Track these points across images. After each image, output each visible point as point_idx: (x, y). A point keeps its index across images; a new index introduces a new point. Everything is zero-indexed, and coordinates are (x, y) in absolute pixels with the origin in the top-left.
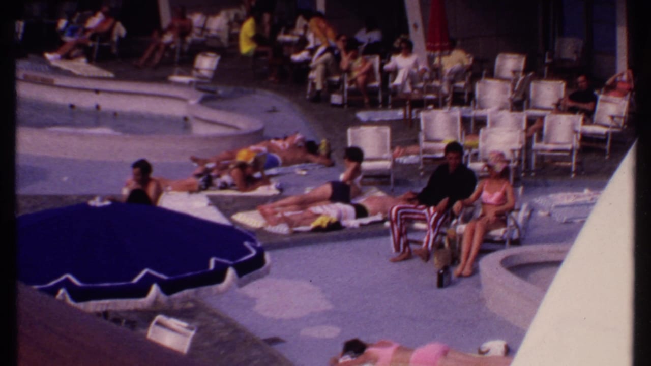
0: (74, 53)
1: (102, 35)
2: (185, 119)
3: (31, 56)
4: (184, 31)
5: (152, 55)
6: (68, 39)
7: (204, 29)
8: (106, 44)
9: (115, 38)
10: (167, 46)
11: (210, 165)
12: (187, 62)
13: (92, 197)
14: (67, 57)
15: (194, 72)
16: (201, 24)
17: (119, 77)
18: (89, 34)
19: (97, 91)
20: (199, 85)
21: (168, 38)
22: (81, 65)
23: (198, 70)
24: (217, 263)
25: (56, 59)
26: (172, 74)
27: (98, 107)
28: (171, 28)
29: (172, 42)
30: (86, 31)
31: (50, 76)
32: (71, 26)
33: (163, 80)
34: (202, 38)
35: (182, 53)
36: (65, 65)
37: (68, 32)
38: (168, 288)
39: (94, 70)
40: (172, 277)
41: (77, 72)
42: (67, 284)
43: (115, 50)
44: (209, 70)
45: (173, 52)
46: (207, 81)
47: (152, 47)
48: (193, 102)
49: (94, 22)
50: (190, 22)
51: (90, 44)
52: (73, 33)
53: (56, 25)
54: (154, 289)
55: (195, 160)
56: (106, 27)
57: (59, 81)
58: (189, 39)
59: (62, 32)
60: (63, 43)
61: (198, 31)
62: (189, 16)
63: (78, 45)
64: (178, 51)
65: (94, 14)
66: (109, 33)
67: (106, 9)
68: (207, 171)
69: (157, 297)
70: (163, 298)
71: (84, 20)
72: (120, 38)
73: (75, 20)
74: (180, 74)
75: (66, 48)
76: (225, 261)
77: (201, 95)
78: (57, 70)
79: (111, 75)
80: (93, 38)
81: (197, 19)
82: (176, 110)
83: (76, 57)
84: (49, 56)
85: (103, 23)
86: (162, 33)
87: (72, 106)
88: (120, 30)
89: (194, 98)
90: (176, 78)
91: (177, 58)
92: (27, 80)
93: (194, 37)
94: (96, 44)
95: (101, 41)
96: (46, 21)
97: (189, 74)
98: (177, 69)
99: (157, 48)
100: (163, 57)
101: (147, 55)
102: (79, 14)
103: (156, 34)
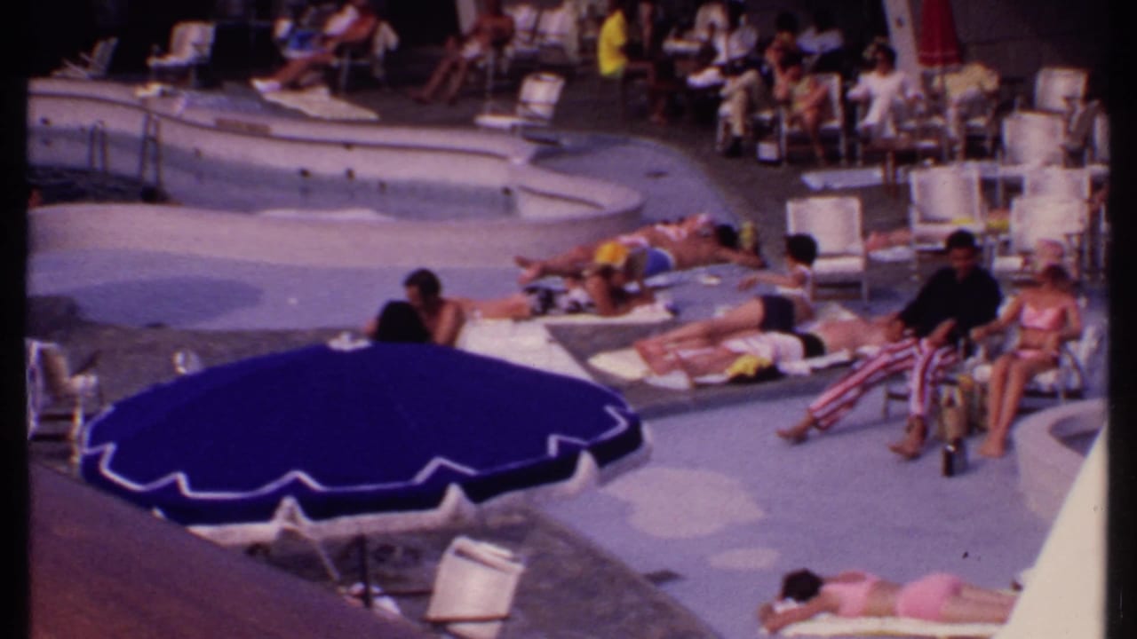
0: (305, 79)
1: (356, 47)
2: (507, 191)
3: (229, 85)
4: (501, 38)
5: (446, 79)
6: (293, 54)
7: (534, 32)
8: (363, 62)
9: (379, 51)
10: (472, 65)
12: (507, 91)
13: (336, 333)
14: (294, 86)
15: (520, 109)
16: (530, 24)
17: (389, 119)
18: (331, 46)
19: (348, 145)
20: (527, 132)
21: (472, 50)
22: (318, 101)
23: (526, 104)
24: (561, 445)
25: (273, 90)
26: (480, 111)
27: (350, 174)
28: (477, 31)
29: (479, 57)
30: (326, 39)
31: (259, 120)
32: (300, 32)
33: (466, 123)
34: (534, 48)
35: (498, 75)
36: (289, 100)
37: (293, 42)
38: (477, 491)
39: (342, 108)
40: (487, 472)
41: (313, 112)
42: (297, 489)
43: (379, 72)
44: (547, 104)
45: (482, 73)
46: (541, 124)
47: (444, 67)
48: (518, 161)
49: (341, 23)
50: (511, 22)
51: (335, 62)
52: (303, 42)
53: (270, 31)
54: (454, 494)
55: (524, 263)
56: (363, 31)
57: (280, 127)
58: (509, 51)
59: (284, 42)
60: (284, 62)
61: (526, 37)
62: (508, 11)
63: (313, 66)
64: (490, 72)
65: (340, 9)
66: (367, 45)
69: (458, 509)
70: (470, 508)
71: (322, 20)
72: (388, 52)
73: (305, 21)
74: (495, 112)
75: (289, 73)
76: (575, 441)
77: (530, 148)
78: (277, 110)
79: (371, 116)
80: (339, 52)
81: (522, 16)
82: (487, 175)
83: (311, 85)
84: (259, 84)
85: (356, 24)
86: (462, 40)
87: (304, 173)
88: (387, 37)
89: (520, 153)
90: (488, 120)
91: (490, 84)
92: (221, 127)
93: (518, 46)
94: (345, 62)
95: (354, 56)
96: (253, 22)
97: (511, 112)
98: (490, 104)
99: (454, 67)
100: (465, 82)
101: (436, 79)
102: (312, 10)
103: (451, 43)
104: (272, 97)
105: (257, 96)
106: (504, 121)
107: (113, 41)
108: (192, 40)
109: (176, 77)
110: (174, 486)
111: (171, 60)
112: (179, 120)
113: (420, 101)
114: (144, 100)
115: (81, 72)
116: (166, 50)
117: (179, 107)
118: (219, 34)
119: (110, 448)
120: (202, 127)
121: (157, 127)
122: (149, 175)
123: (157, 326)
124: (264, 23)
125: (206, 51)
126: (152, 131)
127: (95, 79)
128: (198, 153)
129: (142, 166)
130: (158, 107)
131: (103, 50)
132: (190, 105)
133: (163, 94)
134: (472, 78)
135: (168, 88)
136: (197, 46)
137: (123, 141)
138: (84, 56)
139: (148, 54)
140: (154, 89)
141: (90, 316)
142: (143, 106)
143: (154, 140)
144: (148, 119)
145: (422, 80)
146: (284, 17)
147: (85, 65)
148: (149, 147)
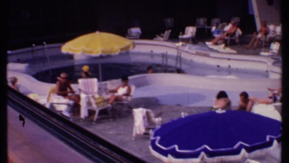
0: (219, 42)
1: (231, 34)
2: (267, 71)
3: (200, 43)
4: (266, 33)
5: (253, 43)
6: (216, 36)
7: (274, 32)
8: (233, 38)
9: (237, 35)
10: (259, 39)
11: (276, 92)
12: (267, 46)
13: (217, 109)
14: (216, 44)
15: (271, 51)
16: (273, 30)
17: (239, 53)
18: (225, 34)
19: (229, 59)
20: (272, 57)
21: (260, 36)
22: (221, 47)
23: (272, 50)
24: (270, 138)
25: (211, 45)
26: (261, 51)
27: (229, 67)
28: (261, 31)
29: (261, 38)
30: (224, 32)
31: (207, 53)
32: (218, 30)
33: (257, 54)
34: (274, 36)
35: (266, 42)
36: (215, 48)
37: (216, 32)
38: (249, 150)
39: (228, 50)
40: (252, 145)
41: (221, 51)
42: (205, 150)
43: (237, 41)
44: (277, 50)
45: (262, 42)
46: (275, 54)
47: (253, 40)
48: (270, 64)
49: (228, 28)
50: (268, 28)
51: (226, 38)
52: (218, 32)
53: (210, 29)
54: (243, 151)
55: (270, 90)
56: (233, 31)
57: (213, 54)
58: (268, 36)
59: (214, 32)
60: (214, 38)
61: (272, 32)
62: (268, 26)
63: (221, 39)
64: (264, 41)
65: (228, 24)
66: (234, 34)
67: (232, 22)
68: (274, 94)
69: (244, 154)
70: (247, 154)
71: (223, 27)
72: (239, 36)
73: (219, 27)
74: (265, 52)
75: (215, 41)
76: (273, 137)
77: (273, 61)
78: (212, 50)
79: (235, 52)
80: (227, 35)
81: (271, 27)
82: (262, 67)
83: (220, 44)
84: (207, 43)
85: (231, 28)
86: (257, 33)
87: (218, 66)
88: (239, 32)
89: (270, 62)
90: (263, 53)
91: (264, 44)
92: (197, 54)
93: (270, 35)
94: (229, 38)
95: (231, 36)
96: (207, 27)
97: (268, 52)
98: (263, 49)
99: (255, 40)
100: (258, 44)
101: (251, 43)
102: (221, 24)
103: (254, 33)
104: (211, 47)
105: (207, 46)
106: (266, 54)
107: (170, 31)
108: (190, 31)
109: (186, 41)
110: (174, 149)
111: (185, 36)
112: (187, 52)
113: (248, 49)
114: (178, 47)
115: (161, 39)
116: (184, 33)
117: (186, 48)
118: (198, 30)
119: (158, 138)
120: (192, 54)
121: (180, 53)
122: (178, 66)
123: (179, 105)
124: (209, 27)
125: (194, 34)
126: (179, 55)
127: (165, 41)
128: (192, 60)
129: (176, 64)
130: (181, 48)
131: (167, 33)
132: (190, 48)
133: (183, 45)
134: (260, 43)
135: (184, 44)
136: (192, 33)
137: (171, 57)
138: (162, 34)
139: (179, 34)
140: (180, 44)
141: (161, 103)
142: (177, 48)
143: (180, 57)
144: (178, 51)
145: (247, 43)
146: (214, 26)
147: (162, 37)
148: (178, 58)
